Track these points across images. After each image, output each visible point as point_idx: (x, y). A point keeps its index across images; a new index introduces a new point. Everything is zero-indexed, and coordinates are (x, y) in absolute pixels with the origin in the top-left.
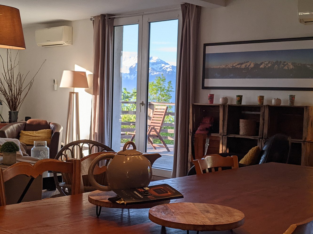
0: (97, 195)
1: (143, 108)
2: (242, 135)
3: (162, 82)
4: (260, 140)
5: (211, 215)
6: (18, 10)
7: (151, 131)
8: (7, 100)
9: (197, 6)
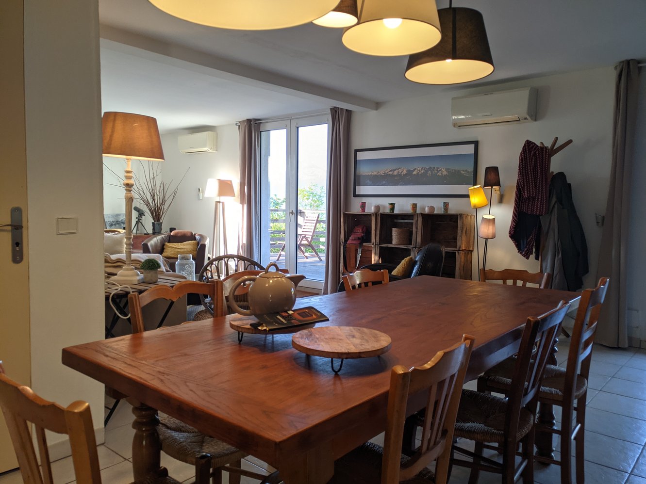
0: (239, 320)
1: (293, 217)
2: (394, 245)
3: (313, 188)
4: (413, 249)
5: (357, 340)
6: (155, 119)
7: (302, 240)
8: (150, 210)
9: (347, 110)
